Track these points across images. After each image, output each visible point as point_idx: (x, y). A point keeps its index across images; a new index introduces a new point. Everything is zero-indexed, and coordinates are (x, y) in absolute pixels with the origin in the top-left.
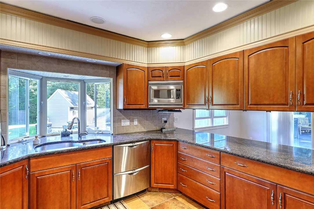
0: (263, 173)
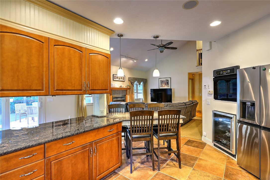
0: (86, 140)
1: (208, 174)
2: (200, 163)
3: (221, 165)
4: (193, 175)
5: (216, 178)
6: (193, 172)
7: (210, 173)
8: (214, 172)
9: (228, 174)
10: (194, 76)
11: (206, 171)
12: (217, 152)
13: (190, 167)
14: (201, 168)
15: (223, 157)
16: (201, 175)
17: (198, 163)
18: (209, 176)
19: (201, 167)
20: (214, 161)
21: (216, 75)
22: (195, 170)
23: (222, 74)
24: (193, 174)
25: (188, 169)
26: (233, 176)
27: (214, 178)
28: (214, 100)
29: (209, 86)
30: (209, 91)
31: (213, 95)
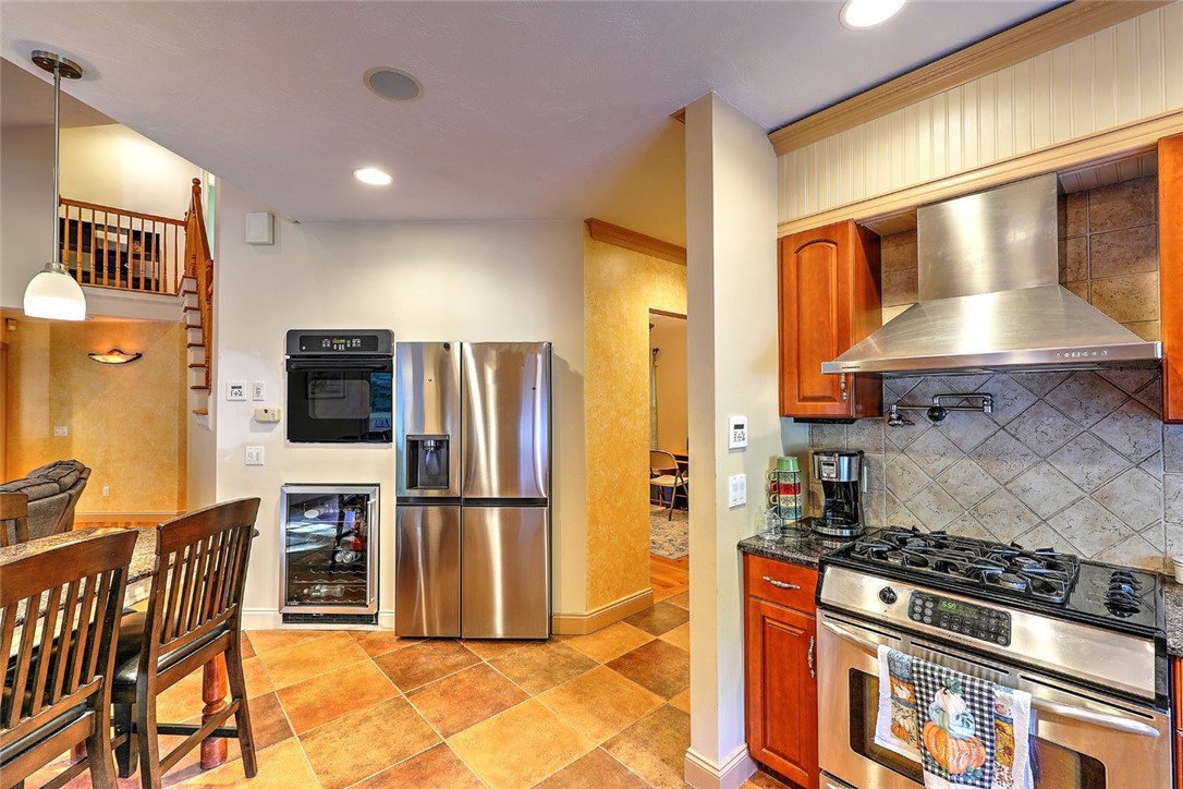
1: (360, 713)
2: (298, 701)
3: (359, 666)
4: (324, 756)
5: (387, 706)
6: (311, 745)
7: (360, 707)
8: (365, 698)
9: (399, 673)
10: (12, 328)
11: (344, 712)
12: (311, 639)
13: (285, 742)
14: (322, 714)
15: (342, 642)
16: (346, 734)
17: (290, 708)
18: (367, 719)
19: (315, 711)
20: (332, 669)
21: (302, 350)
22: (311, 734)
23: (331, 349)
24: (321, 754)
25: (285, 752)
26: (413, 671)
27: (384, 712)
28: (286, 446)
29: (258, 391)
30: (266, 411)
31: (282, 428)
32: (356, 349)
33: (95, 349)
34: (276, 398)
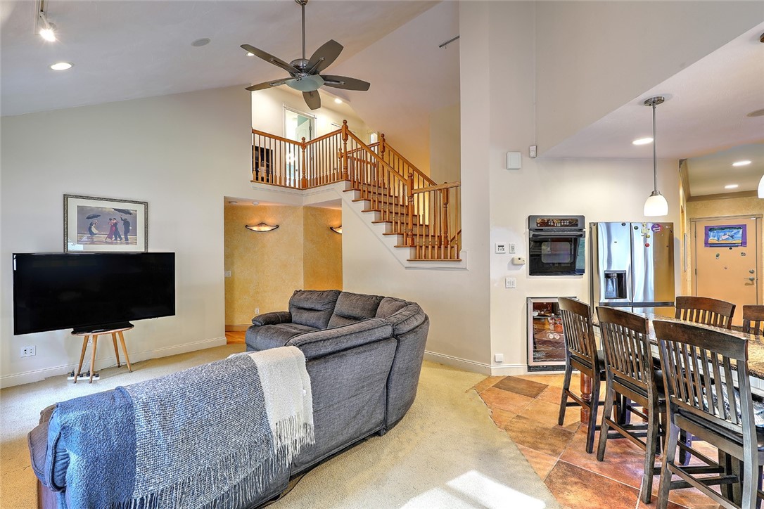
21: (537, 226)
28: (527, 277)
29: (513, 248)
30: (519, 259)
31: (526, 267)
32: (566, 226)
33: (249, 222)
34: (523, 253)
